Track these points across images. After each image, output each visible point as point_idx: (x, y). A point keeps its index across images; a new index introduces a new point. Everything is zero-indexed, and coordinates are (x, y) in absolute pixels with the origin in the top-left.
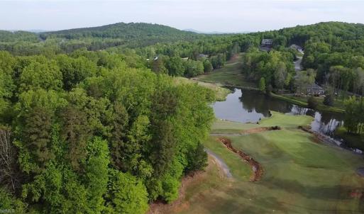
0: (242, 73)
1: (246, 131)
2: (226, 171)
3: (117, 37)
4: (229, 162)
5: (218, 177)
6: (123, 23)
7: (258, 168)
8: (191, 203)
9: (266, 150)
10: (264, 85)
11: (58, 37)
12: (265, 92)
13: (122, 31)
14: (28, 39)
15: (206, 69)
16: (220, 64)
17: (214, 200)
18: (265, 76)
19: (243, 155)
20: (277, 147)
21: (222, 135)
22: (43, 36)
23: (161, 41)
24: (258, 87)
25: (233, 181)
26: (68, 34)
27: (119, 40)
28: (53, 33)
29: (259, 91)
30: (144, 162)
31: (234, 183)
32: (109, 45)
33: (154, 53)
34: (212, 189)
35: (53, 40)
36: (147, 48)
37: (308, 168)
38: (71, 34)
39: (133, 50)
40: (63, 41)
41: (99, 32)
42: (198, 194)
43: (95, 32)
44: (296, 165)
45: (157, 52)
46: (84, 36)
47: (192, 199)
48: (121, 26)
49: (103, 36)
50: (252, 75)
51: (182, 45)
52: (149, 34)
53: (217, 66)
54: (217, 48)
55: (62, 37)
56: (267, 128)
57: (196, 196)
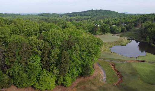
0: (140, 33)
1: (127, 61)
2: (104, 78)
3: (90, 16)
4: (108, 74)
5: (98, 80)
6: (93, 10)
7: (121, 79)
8: (78, 89)
9: (130, 71)
10: (149, 39)
11: (67, 16)
12: (149, 43)
13: (92, 13)
14: (56, 17)
15: (123, 31)
16: (130, 28)
17: (89, 90)
18: (150, 35)
19: (118, 72)
20: (136, 71)
21: (113, 61)
22: (61, 15)
23: (107, 17)
24: (145, 40)
25: (104, 83)
26: (70, 15)
27: (90, 17)
28: (65, 14)
29: (146, 42)
30: (55, 67)
31: (104, 84)
32: (85, 19)
33: (102, 23)
34: (92, 85)
35: (64, 17)
36: (99, 21)
37: (147, 84)
38: (72, 15)
39: (93, 21)
40: (68, 17)
41: (83, 14)
42: (83, 86)
43: (81, 14)
44: (141, 81)
45: (103, 22)
46: (77, 15)
47: (79, 87)
48: (92, 11)
49: (84, 15)
50: (144, 34)
51: (115, 20)
52: (103, 14)
53: (128, 29)
54: (130, 21)
55: (68, 16)
56: (139, 61)
57: (81, 86)
